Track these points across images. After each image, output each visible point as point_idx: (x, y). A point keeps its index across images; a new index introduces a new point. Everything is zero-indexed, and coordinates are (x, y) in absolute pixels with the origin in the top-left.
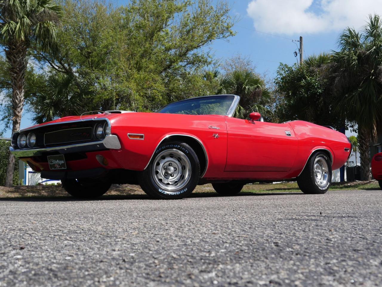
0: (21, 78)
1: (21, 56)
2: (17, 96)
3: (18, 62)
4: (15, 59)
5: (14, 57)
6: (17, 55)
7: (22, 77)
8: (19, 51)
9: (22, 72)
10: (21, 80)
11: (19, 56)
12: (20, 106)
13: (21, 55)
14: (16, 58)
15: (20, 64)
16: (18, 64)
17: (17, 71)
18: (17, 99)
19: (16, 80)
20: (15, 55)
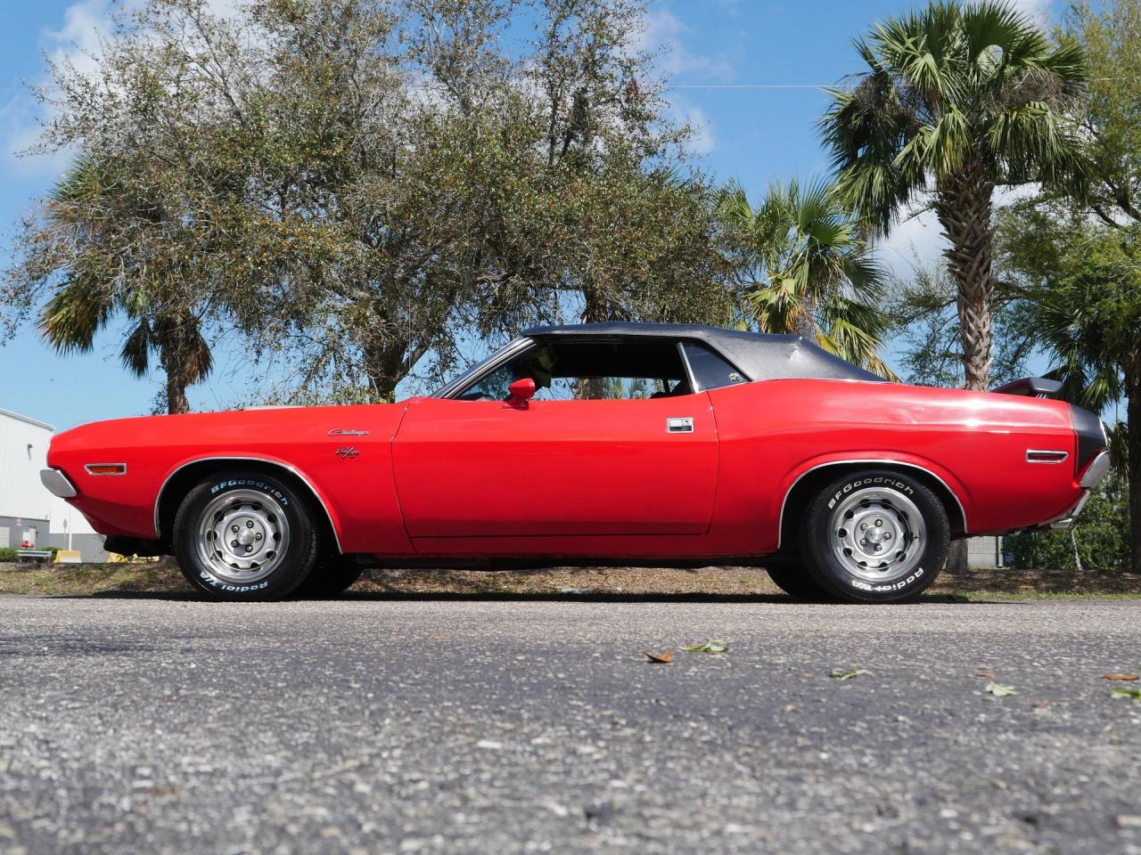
0: (977, 274)
1: (975, 213)
2: (971, 325)
3: (966, 232)
4: (957, 224)
5: (956, 218)
6: (961, 212)
7: (981, 270)
8: (967, 201)
9: (980, 256)
10: (977, 278)
11: (967, 214)
12: (980, 350)
13: (973, 209)
14: (960, 222)
15: (972, 235)
16: (968, 235)
17: (963, 255)
18: (970, 332)
19: (965, 280)
20: (958, 213)
